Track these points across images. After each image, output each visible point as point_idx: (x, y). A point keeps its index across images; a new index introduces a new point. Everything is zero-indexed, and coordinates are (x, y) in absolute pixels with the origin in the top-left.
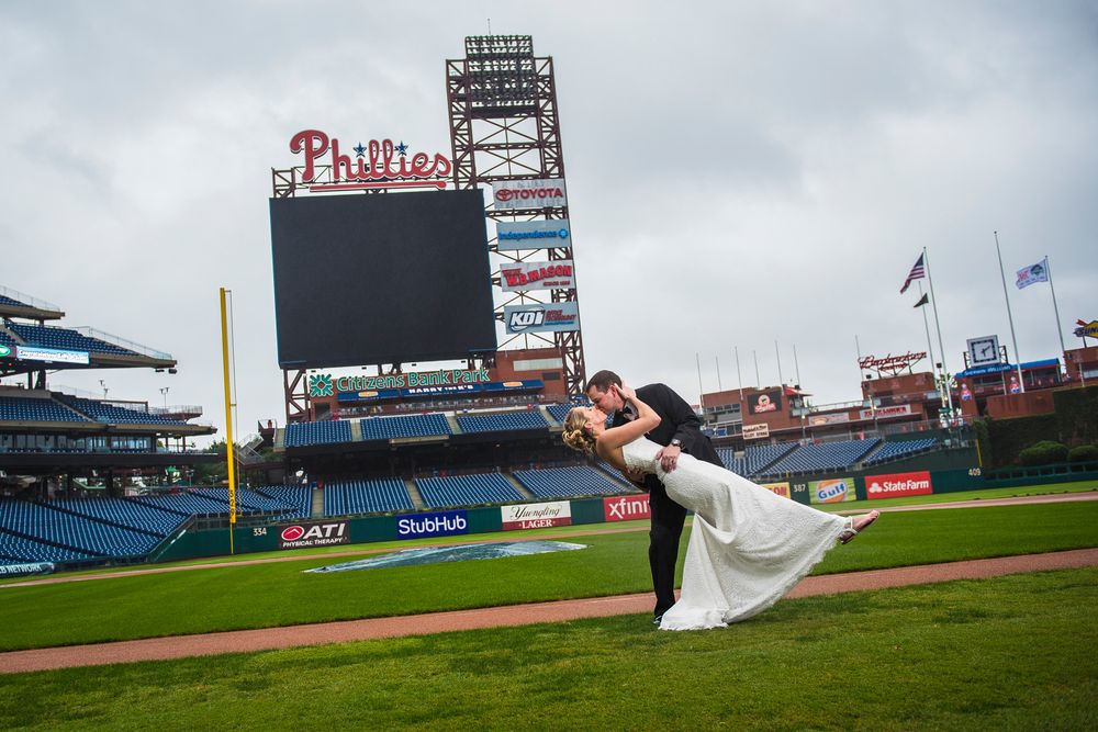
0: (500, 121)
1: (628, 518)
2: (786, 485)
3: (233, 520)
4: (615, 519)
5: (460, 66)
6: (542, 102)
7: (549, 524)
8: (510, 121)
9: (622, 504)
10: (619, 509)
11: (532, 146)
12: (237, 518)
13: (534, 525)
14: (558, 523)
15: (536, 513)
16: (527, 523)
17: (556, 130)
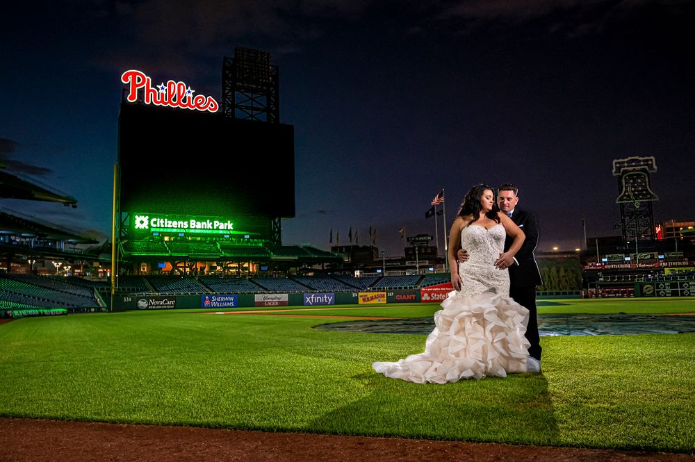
0: (250, 95)
1: (314, 304)
2: (385, 293)
3: (113, 292)
4: (309, 304)
5: (231, 62)
6: (271, 89)
7: (277, 303)
8: (254, 96)
9: (312, 298)
10: (310, 299)
11: (264, 111)
12: (115, 292)
13: (270, 304)
14: (282, 304)
15: (272, 299)
16: (267, 302)
17: (277, 104)
